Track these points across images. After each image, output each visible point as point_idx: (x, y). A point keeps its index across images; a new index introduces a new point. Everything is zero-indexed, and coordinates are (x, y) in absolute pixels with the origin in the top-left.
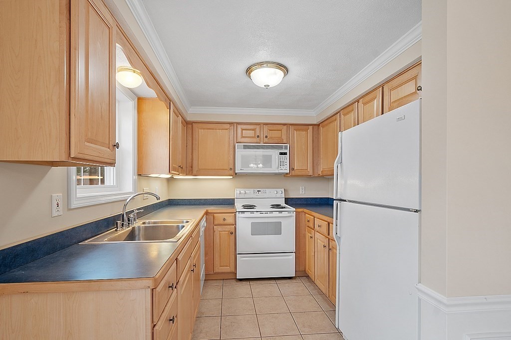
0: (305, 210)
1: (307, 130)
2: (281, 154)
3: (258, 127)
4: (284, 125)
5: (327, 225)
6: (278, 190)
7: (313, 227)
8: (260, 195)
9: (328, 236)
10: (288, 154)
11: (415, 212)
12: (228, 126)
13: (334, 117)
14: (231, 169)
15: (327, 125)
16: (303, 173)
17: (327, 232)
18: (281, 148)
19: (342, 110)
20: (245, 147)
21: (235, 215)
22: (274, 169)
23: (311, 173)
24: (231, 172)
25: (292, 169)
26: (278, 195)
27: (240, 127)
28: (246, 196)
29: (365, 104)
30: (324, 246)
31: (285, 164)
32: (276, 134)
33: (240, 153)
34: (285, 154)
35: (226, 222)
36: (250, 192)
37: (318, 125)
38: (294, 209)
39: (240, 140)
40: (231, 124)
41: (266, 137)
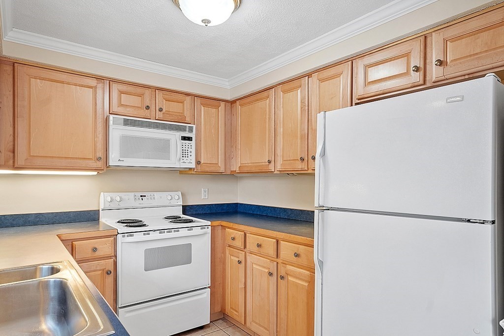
0: (224, 223)
1: (218, 107)
2: (184, 138)
3: (147, 92)
4: (188, 94)
5: (276, 244)
6: (172, 194)
7: (243, 247)
8: (146, 202)
9: (276, 260)
10: (194, 139)
11: (482, 223)
12: (93, 82)
13: (265, 93)
14: (99, 159)
15: (249, 103)
16: (213, 169)
17: (276, 253)
18: (183, 129)
19: (279, 84)
20: (127, 123)
21: (115, 240)
22: (174, 161)
23: (222, 170)
24: (99, 164)
25: (198, 163)
26: (174, 202)
27: (115, 87)
28: (122, 205)
29: (321, 80)
30: (271, 274)
31: (189, 154)
32: (175, 107)
33: (117, 132)
34: (189, 139)
35: (98, 254)
36: (130, 198)
37: (233, 102)
38: (209, 223)
39: (115, 109)
40: (100, 79)
41: (161, 110)
